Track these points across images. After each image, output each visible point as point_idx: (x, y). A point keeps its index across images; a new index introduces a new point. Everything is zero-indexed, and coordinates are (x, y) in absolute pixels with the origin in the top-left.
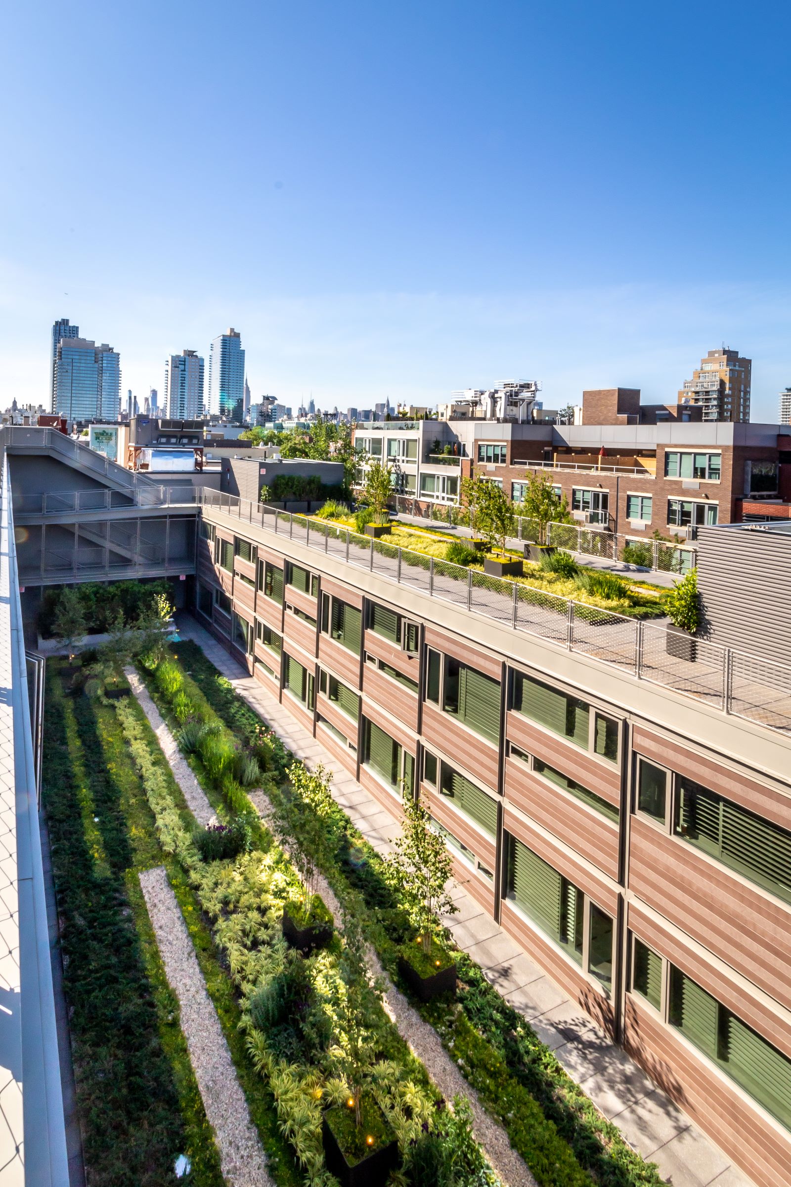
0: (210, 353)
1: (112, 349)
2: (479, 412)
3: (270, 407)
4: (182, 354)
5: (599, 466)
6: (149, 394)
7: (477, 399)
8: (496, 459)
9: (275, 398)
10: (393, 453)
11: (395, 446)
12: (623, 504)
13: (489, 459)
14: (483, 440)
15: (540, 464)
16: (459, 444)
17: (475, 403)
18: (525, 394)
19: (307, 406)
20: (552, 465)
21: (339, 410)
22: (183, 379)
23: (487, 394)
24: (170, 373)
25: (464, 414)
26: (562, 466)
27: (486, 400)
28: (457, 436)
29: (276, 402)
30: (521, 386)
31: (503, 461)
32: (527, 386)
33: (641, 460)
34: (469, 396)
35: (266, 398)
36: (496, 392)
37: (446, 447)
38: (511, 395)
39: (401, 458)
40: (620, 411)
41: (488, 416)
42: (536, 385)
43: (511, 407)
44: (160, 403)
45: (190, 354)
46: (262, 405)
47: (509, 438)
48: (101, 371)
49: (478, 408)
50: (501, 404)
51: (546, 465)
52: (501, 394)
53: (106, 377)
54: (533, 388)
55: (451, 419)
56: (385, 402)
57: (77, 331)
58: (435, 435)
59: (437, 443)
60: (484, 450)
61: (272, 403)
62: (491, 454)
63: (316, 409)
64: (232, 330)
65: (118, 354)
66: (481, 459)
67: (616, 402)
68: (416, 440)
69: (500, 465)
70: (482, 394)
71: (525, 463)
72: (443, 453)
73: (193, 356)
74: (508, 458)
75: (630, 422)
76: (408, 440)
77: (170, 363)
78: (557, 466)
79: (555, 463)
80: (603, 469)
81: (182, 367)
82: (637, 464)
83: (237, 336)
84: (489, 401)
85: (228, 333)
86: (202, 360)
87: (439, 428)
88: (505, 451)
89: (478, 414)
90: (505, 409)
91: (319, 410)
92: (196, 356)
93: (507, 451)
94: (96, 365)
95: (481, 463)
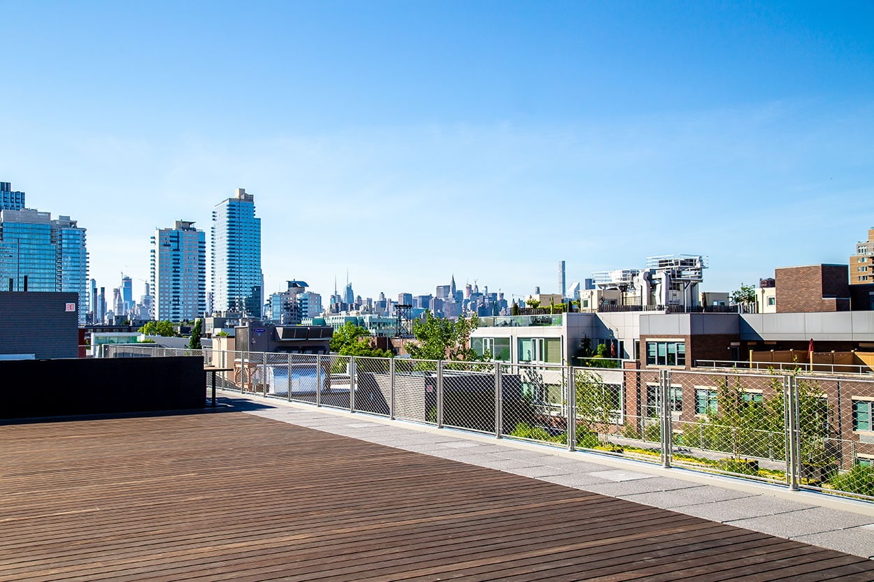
0: (212, 224)
1: (75, 223)
2: (631, 298)
3: (298, 296)
4: (174, 227)
5: (811, 364)
6: (119, 284)
7: (628, 282)
8: (671, 359)
9: (304, 284)
10: (526, 357)
11: (527, 346)
12: (846, 413)
13: (661, 361)
14: (652, 336)
15: (730, 365)
16: (615, 341)
17: (624, 288)
18: (688, 274)
19: (342, 293)
20: (748, 366)
21: (387, 297)
22: (177, 261)
23: (641, 275)
24: (157, 255)
25: (613, 302)
26: (761, 366)
27: (640, 282)
28: (611, 331)
29: (307, 289)
30: (683, 263)
31: (682, 362)
32: (688, 263)
33: (861, 355)
34: (616, 278)
35: (292, 284)
36: (653, 272)
37: (600, 347)
38: (673, 276)
39: (537, 363)
40: (826, 293)
41: (645, 303)
42: (701, 261)
43: (674, 292)
44: (138, 295)
45: (186, 226)
46: (287, 293)
47: (688, 333)
48: (60, 254)
49: (630, 294)
50: (661, 288)
51: (739, 366)
52: (661, 275)
53: (67, 261)
54: (698, 265)
55: (601, 309)
56: (449, 283)
57: (23, 199)
58: (583, 331)
59: (586, 342)
60: (653, 348)
61: (301, 291)
62: (663, 353)
63: (355, 297)
64: (242, 191)
65: (84, 230)
66: (650, 361)
67: (820, 282)
68: (557, 339)
69: (677, 367)
70: (634, 275)
71: (711, 365)
72: (595, 354)
73: (189, 229)
74: (688, 358)
75: (841, 307)
76: (547, 339)
77: (157, 241)
78: (754, 366)
79: (751, 362)
80: (816, 369)
81: (174, 245)
82: (857, 361)
83: (250, 199)
84: (644, 284)
85: (236, 196)
86: (203, 234)
87: (585, 322)
88: (682, 349)
89: (631, 302)
90: (667, 294)
91: (359, 297)
92: (194, 230)
93: (685, 349)
94: (53, 246)
95: (650, 366)
